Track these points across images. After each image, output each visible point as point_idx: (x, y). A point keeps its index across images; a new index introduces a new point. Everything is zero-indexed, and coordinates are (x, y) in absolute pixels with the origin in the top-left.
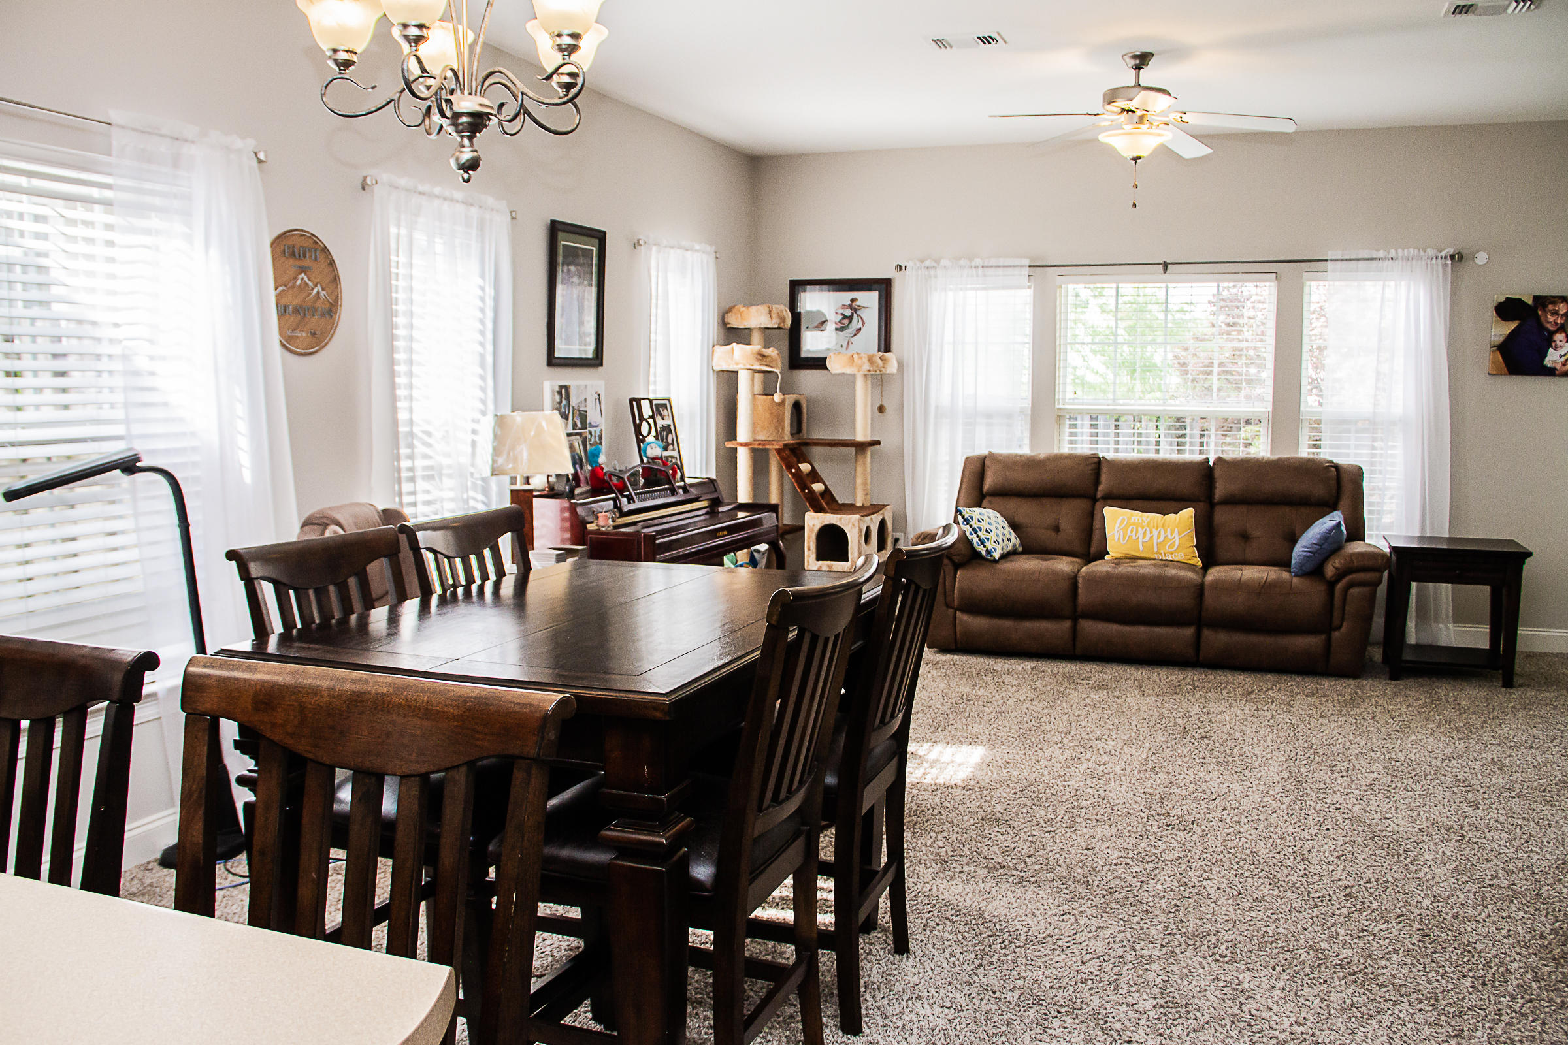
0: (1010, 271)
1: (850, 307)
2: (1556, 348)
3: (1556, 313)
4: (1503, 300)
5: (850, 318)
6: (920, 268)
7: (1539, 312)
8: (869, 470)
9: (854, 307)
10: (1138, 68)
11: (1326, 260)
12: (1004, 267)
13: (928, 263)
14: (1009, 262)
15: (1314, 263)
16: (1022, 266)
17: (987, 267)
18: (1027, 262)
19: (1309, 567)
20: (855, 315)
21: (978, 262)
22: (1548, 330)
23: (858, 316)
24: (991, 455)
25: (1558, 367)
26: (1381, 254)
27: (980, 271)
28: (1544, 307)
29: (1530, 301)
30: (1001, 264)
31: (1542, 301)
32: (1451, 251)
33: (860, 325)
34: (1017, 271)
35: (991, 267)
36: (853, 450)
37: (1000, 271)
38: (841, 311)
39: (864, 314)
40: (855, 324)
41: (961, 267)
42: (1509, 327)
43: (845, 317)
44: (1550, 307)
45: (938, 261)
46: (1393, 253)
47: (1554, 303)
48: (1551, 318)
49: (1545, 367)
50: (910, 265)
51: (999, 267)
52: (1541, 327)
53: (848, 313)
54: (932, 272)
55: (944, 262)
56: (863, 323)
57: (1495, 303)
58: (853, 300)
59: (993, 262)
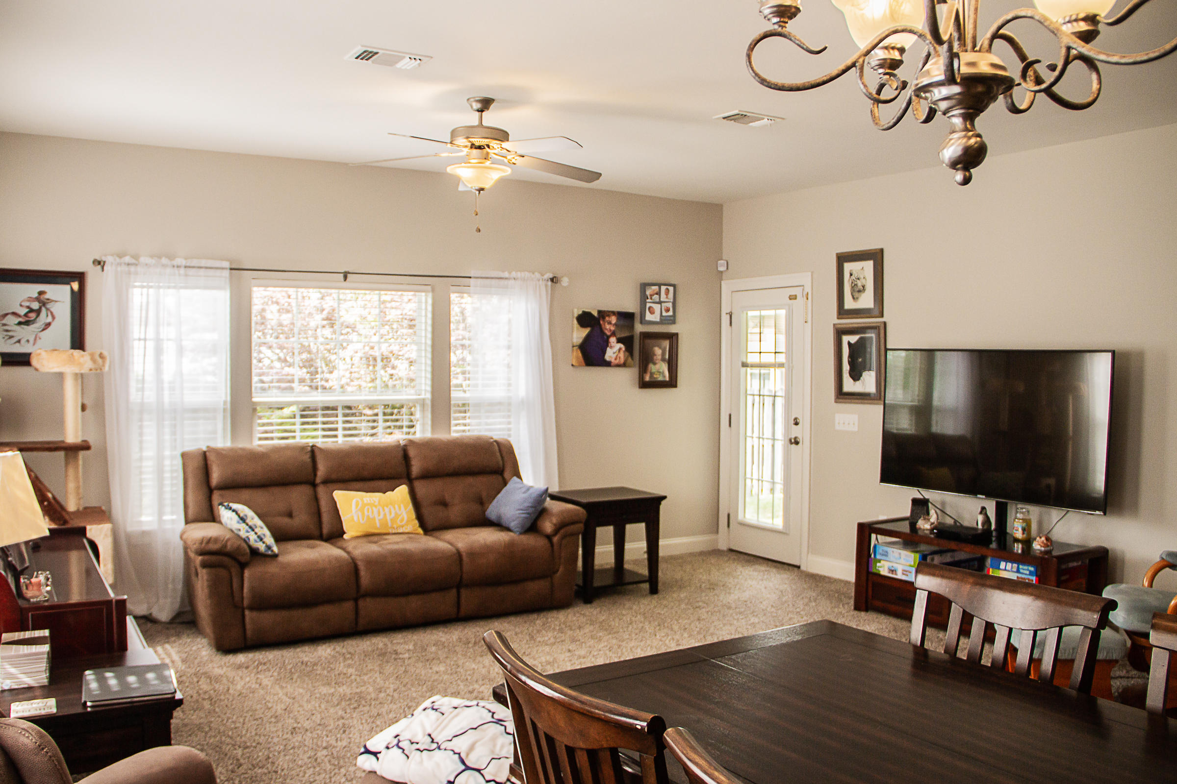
0: (211, 272)
1: (38, 299)
2: (611, 347)
3: (610, 323)
4: (580, 312)
5: (38, 312)
6: (120, 264)
7: (601, 322)
8: (81, 474)
9: (43, 301)
10: (481, 111)
11: (470, 277)
12: (206, 268)
13: (127, 259)
14: (210, 263)
15: (459, 280)
16: (223, 269)
17: (189, 267)
18: (226, 264)
19: (528, 525)
20: (44, 309)
21: (179, 261)
22: (606, 335)
23: (48, 309)
24: (211, 449)
25: (613, 360)
26: (506, 275)
27: (182, 271)
28: (604, 318)
29: (595, 314)
30: (202, 265)
31: (603, 314)
32: (551, 276)
33: (49, 319)
34: (218, 273)
35: (194, 267)
36: (62, 454)
37: (202, 272)
38: (28, 304)
39: (55, 308)
40: (44, 318)
41: (164, 266)
42: (585, 332)
43: (31, 310)
44: (607, 318)
45: (136, 257)
46: (514, 274)
47: (609, 316)
48: (608, 327)
49: (605, 361)
50: (109, 259)
51: (200, 268)
52: (602, 332)
53: (35, 306)
54: (132, 269)
55: (142, 260)
56: (54, 318)
57: (576, 315)
58: (41, 293)
59: (195, 262)
